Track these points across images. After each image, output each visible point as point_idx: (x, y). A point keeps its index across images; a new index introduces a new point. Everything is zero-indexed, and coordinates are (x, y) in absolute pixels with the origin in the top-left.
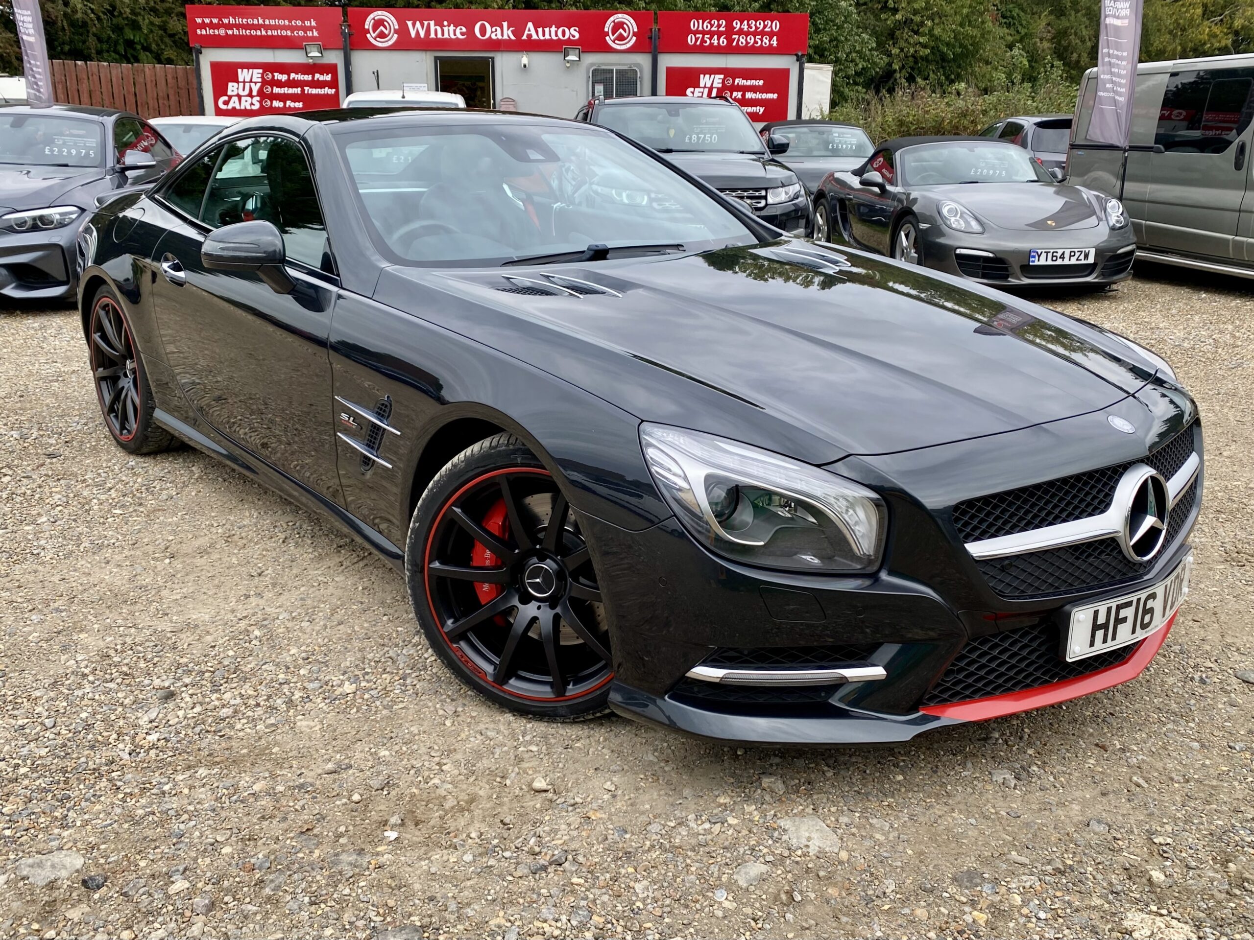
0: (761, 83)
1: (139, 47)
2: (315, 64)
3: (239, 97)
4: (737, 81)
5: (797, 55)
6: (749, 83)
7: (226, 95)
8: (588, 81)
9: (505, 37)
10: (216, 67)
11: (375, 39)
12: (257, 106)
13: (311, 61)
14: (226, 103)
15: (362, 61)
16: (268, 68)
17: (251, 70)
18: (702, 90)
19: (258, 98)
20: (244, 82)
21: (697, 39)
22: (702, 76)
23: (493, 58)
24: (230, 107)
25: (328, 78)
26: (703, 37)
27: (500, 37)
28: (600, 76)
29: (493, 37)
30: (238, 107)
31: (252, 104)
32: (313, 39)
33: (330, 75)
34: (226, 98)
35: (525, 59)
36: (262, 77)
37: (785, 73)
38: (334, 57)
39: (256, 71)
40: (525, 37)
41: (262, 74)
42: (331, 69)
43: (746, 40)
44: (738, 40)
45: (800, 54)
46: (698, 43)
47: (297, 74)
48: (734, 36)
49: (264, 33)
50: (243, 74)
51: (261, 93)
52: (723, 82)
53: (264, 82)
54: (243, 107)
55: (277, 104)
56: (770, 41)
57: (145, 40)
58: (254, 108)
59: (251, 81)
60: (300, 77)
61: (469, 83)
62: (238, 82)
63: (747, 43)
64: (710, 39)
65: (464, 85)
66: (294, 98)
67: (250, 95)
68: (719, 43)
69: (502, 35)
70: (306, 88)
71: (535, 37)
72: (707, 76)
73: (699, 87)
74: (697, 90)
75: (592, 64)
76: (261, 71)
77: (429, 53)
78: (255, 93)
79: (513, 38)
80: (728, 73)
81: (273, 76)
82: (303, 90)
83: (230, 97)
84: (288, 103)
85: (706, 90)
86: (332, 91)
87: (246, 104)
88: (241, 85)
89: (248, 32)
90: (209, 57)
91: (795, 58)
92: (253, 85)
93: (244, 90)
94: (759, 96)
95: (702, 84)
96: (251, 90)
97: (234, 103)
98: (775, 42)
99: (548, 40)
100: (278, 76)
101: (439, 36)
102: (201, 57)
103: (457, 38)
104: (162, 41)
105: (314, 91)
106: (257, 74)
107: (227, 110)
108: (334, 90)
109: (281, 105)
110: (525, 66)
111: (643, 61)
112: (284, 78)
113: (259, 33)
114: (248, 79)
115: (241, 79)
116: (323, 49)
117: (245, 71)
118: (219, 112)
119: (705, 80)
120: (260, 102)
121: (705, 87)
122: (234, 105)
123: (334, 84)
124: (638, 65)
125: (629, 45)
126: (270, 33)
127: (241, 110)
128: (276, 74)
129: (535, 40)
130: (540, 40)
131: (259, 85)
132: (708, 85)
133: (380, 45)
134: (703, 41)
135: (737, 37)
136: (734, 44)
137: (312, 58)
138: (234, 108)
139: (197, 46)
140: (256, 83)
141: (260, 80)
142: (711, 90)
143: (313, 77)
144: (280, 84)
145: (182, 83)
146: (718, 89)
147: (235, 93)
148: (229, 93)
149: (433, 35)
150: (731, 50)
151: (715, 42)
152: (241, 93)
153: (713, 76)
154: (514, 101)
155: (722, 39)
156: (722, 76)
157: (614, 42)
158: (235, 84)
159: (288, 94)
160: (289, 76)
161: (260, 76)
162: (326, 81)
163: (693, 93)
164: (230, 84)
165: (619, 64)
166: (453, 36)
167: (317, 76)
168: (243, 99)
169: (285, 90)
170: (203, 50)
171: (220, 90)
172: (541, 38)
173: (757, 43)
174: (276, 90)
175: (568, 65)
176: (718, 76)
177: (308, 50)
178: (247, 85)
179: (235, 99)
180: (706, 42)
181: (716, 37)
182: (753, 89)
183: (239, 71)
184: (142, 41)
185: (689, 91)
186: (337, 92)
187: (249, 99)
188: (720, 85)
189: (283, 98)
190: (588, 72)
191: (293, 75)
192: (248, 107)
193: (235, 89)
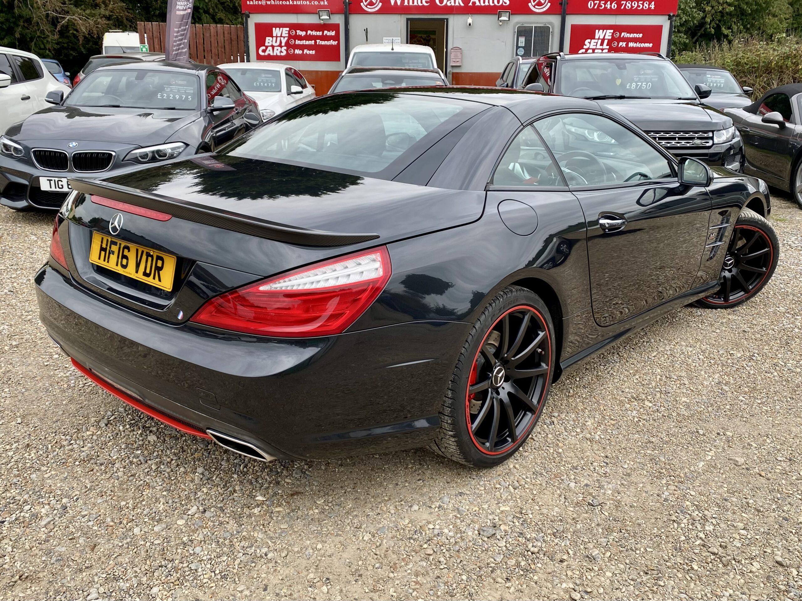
0: (641, 35)
1: (201, 11)
2: (324, 24)
3: (273, 47)
4: (623, 34)
5: (669, 16)
6: (632, 36)
7: (264, 45)
8: (514, 35)
9: (457, 4)
10: (259, 27)
11: (366, 6)
12: (284, 53)
13: (322, 22)
14: (264, 51)
15: (357, 21)
16: (293, 27)
17: (281, 29)
18: (596, 41)
19: (285, 48)
20: (277, 37)
21: (595, 5)
22: (597, 31)
23: (447, 19)
24: (266, 54)
25: (333, 33)
26: (600, 3)
27: (453, 4)
28: (523, 32)
29: (449, 4)
30: (272, 54)
31: (281, 52)
32: (324, 7)
33: (334, 32)
34: (264, 48)
35: (470, 20)
36: (289, 33)
37: (659, 28)
38: (338, 19)
39: (285, 29)
40: (471, 4)
41: (289, 31)
42: (335, 27)
43: (631, 5)
44: (626, 5)
45: (672, 14)
46: (596, 7)
47: (312, 31)
48: (622, 2)
49: (291, 3)
50: (276, 32)
51: (287, 44)
52: (612, 36)
53: (290, 37)
54: (275, 54)
55: (298, 52)
56: (649, 5)
57: (206, 6)
58: (282, 54)
59: (281, 36)
60: (314, 33)
61: (425, 36)
62: (272, 37)
63: (632, 7)
64: (605, 4)
65: (421, 37)
66: (309, 47)
67: (280, 46)
68: (611, 7)
69: (455, 3)
70: (318, 41)
71: (478, 4)
72: (601, 31)
73: (594, 39)
74: (593, 41)
75: (518, 23)
76: (288, 29)
77: (402, 16)
78: (283, 44)
79: (462, 4)
80: (617, 28)
81: (296, 33)
82: (316, 42)
83: (267, 47)
84: (305, 51)
85: (600, 41)
86: (335, 43)
87: (277, 52)
88: (275, 38)
89: (281, 2)
90: (255, 19)
91: (667, 17)
92: (282, 38)
93: (276, 42)
94: (638, 45)
95: (597, 37)
96: (281, 42)
97: (269, 51)
98: (653, 6)
99: (487, 6)
100: (299, 32)
101: (411, 4)
102: (249, 20)
103: (423, 5)
104: (216, 7)
105: (323, 43)
106: (285, 31)
107: (265, 56)
108: (337, 42)
109: (300, 52)
110: (470, 25)
111: (554, 20)
112: (303, 33)
113: (288, 3)
114: (279, 35)
115: (274, 35)
116: (331, 13)
117: (278, 29)
118: (260, 58)
119: (599, 34)
120: (287, 50)
121: (599, 39)
122: (269, 52)
123: (336, 38)
124: (551, 23)
125: (545, 9)
126: (295, 3)
127: (273, 56)
128: (298, 31)
129: (478, 6)
130: (481, 6)
131: (286, 39)
132: (602, 37)
133: (370, 10)
134: (600, 6)
135: (625, 2)
136: (622, 8)
137: (323, 20)
138: (269, 54)
139: (247, 12)
140: (284, 37)
141: (287, 35)
142: (603, 40)
143: (323, 33)
144: (300, 38)
145: (234, 37)
146: (609, 40)
147: (270, 44)
148: (267, 44)
149: (406, 3)
150: (620, 12)
151: (609, 7)
152: (274, 44)
153: (605, 31)
154: (461, 49)
155: (613, 4)
156: (612, 31)
157: (534, 7)
158: (271, 38)
159: (306, 45)
160: (307, 33)
161: (287, 32)
162: (331, 36)
163: (590, 43)
164: (267, 38)
165: (537, 23)
166: (420, 4)
167: (326, 32)
168: (276, 48)
169: (304, 42)
170: (251, 15)
171: (260, 42)
172: (483, 4)
173: (639, 6)
174: (298, 42)
175: (501, 24)
176: (609, 31)
177: (321, 14)
178: (279, 39)
179: (270, 48)
180: (602, 6)
181: (609, 3)
182: (635, 40)
183: (274, 29)
184: (204, 7)
185: (587, 42)
186: (339, 43)
187: (279, 48)
188: (610, 38)
189: (302, 47)
190: (514, 29)
191: (309, 32)
192: (279, 54)
193: (270, 41)
